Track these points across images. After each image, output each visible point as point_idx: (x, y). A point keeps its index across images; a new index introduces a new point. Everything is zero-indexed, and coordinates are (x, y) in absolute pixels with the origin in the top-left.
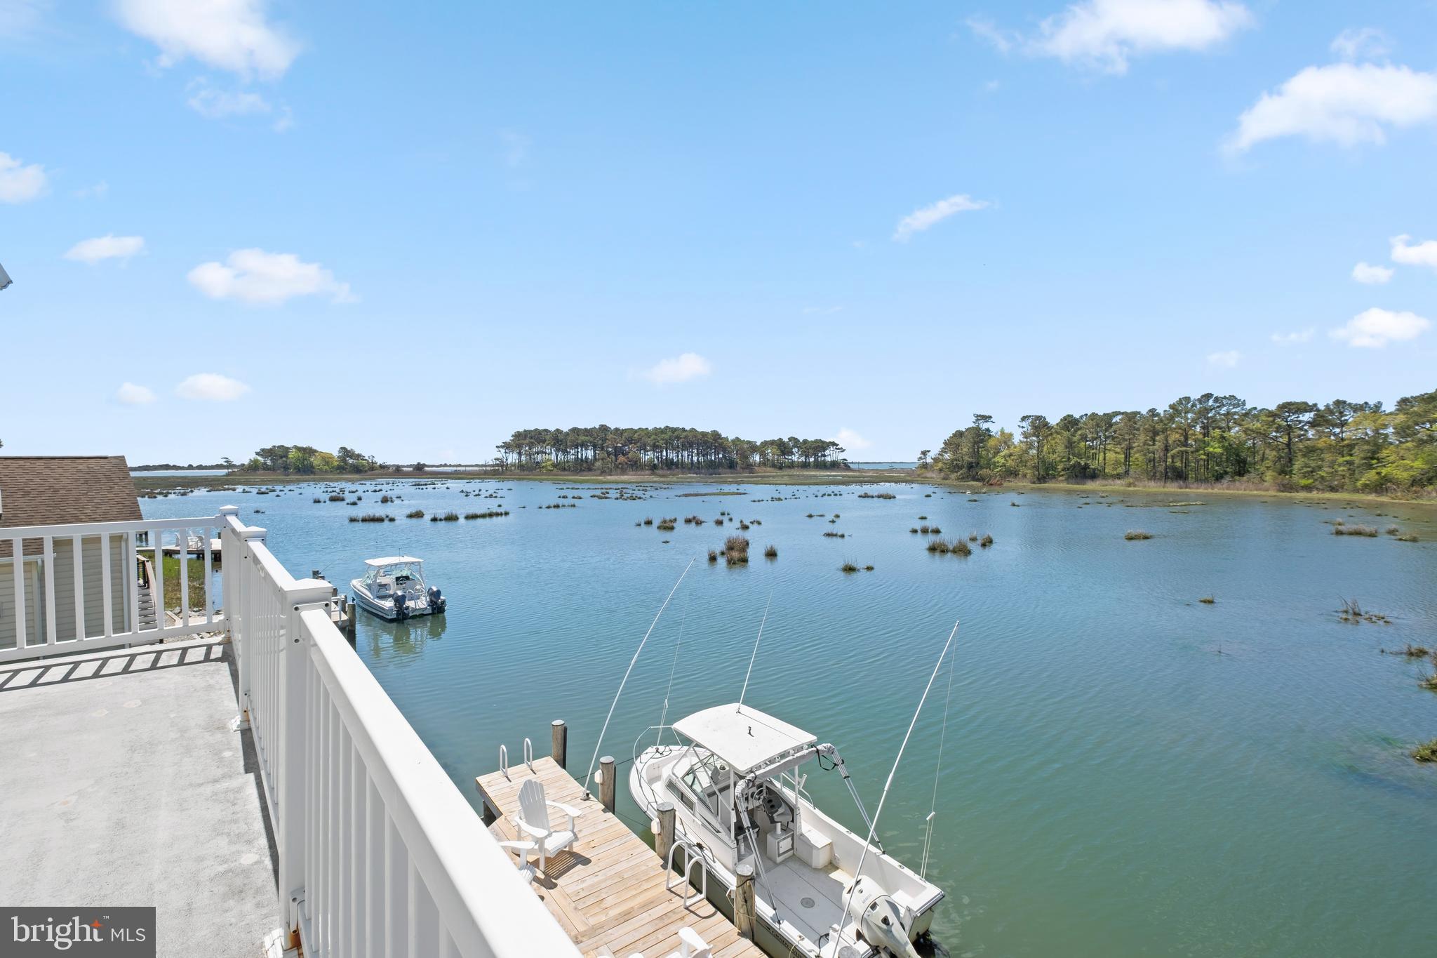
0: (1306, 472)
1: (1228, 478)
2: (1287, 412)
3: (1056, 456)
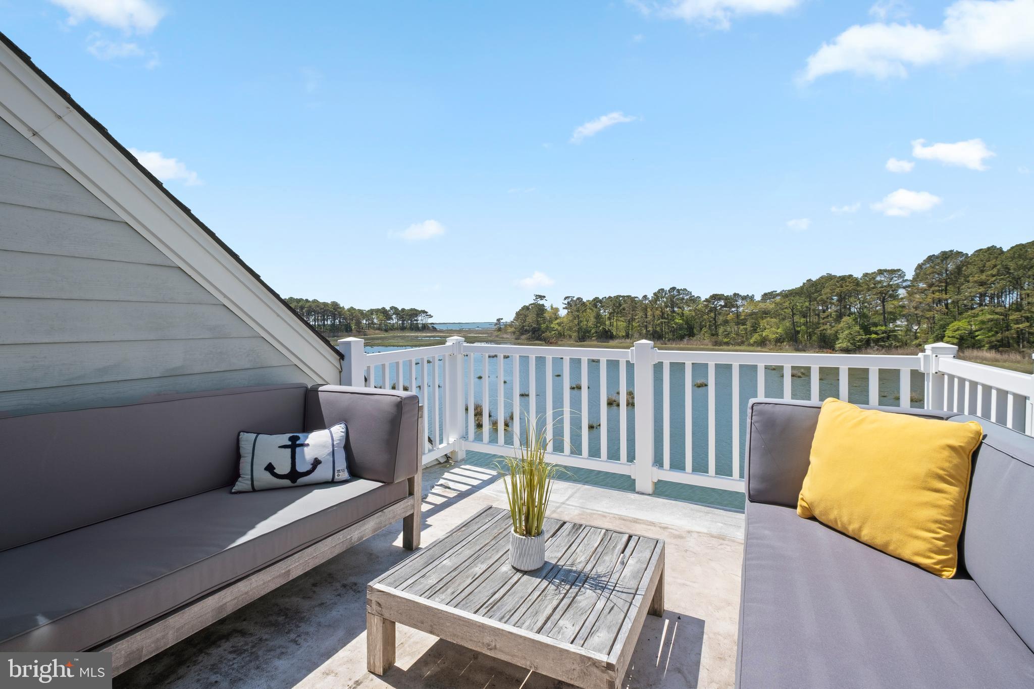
0: (725, 335)
1: (687, 338)
2: (714, 299)
3: (590, 324)
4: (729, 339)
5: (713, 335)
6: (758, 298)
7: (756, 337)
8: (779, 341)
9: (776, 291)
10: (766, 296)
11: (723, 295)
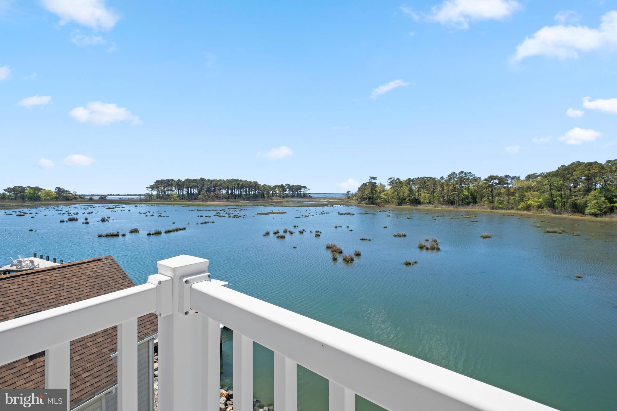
0: (500, 202)
2: (491, 179)
3: (406, 195)
4: (503, 206)
5: (491, 202)
6: (523, 178)
7: (522, 204)
8: (540, 207)
9: (537, 174)
10: (529, 177)
11: (498, 176)
